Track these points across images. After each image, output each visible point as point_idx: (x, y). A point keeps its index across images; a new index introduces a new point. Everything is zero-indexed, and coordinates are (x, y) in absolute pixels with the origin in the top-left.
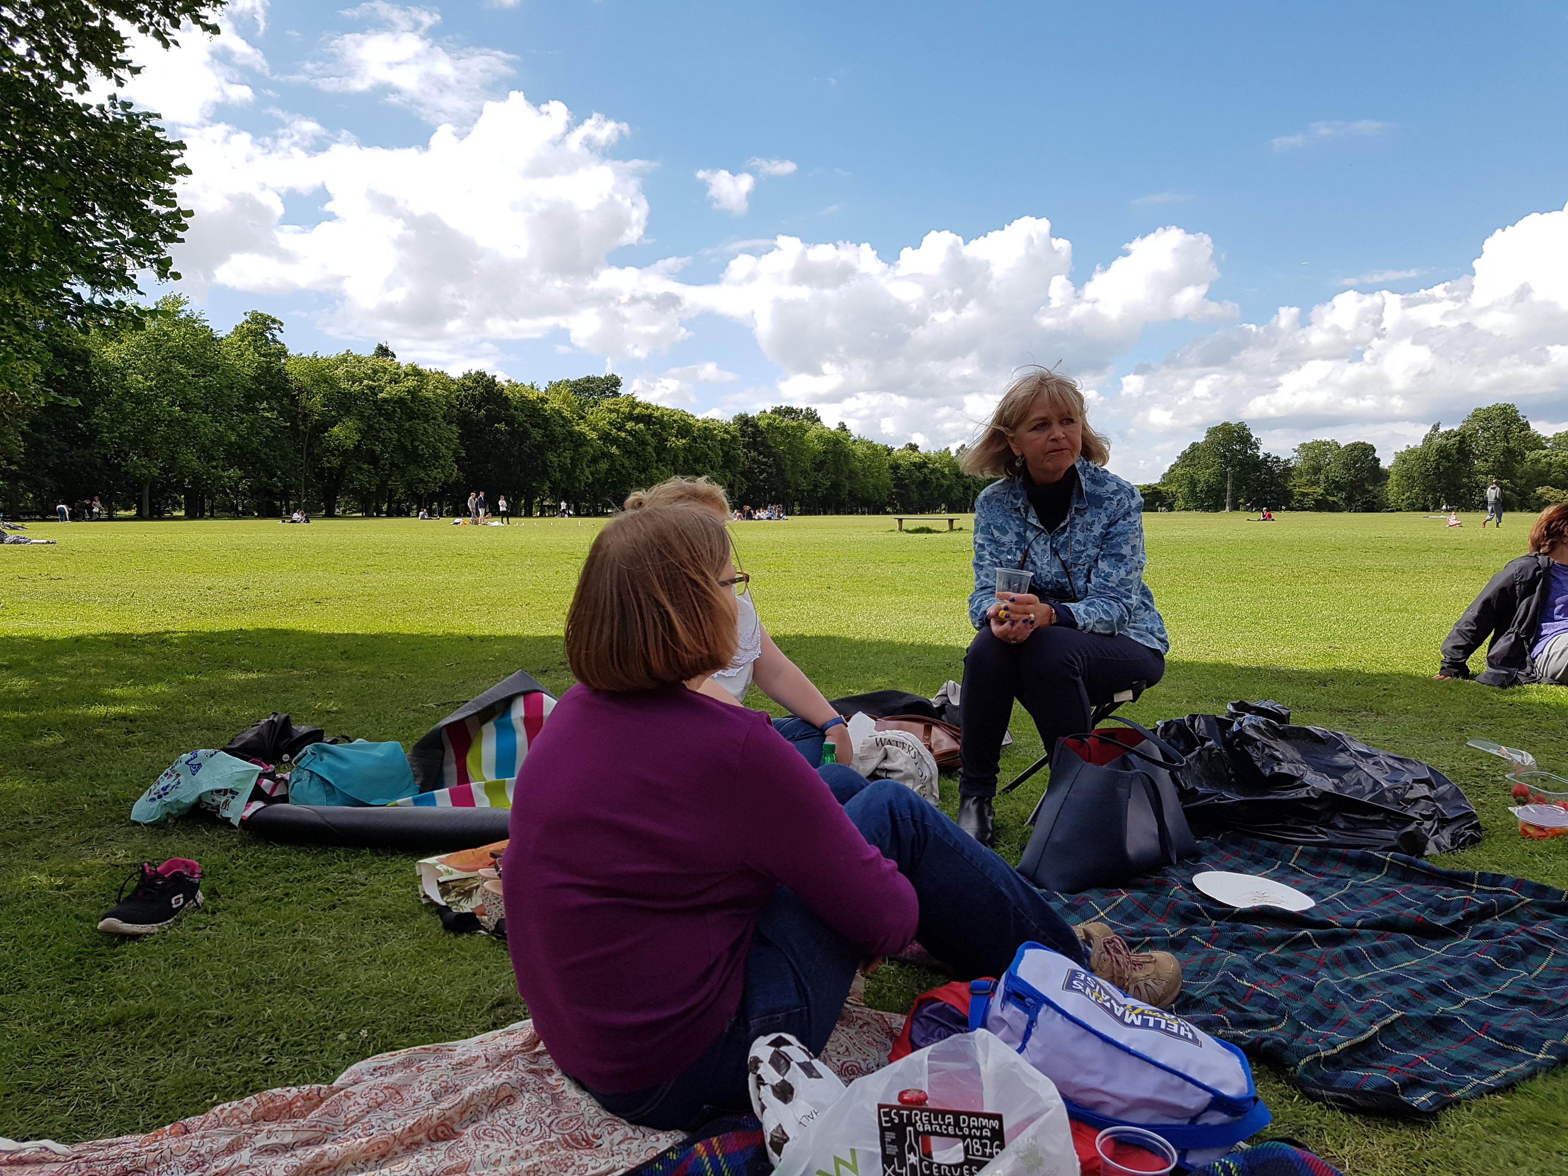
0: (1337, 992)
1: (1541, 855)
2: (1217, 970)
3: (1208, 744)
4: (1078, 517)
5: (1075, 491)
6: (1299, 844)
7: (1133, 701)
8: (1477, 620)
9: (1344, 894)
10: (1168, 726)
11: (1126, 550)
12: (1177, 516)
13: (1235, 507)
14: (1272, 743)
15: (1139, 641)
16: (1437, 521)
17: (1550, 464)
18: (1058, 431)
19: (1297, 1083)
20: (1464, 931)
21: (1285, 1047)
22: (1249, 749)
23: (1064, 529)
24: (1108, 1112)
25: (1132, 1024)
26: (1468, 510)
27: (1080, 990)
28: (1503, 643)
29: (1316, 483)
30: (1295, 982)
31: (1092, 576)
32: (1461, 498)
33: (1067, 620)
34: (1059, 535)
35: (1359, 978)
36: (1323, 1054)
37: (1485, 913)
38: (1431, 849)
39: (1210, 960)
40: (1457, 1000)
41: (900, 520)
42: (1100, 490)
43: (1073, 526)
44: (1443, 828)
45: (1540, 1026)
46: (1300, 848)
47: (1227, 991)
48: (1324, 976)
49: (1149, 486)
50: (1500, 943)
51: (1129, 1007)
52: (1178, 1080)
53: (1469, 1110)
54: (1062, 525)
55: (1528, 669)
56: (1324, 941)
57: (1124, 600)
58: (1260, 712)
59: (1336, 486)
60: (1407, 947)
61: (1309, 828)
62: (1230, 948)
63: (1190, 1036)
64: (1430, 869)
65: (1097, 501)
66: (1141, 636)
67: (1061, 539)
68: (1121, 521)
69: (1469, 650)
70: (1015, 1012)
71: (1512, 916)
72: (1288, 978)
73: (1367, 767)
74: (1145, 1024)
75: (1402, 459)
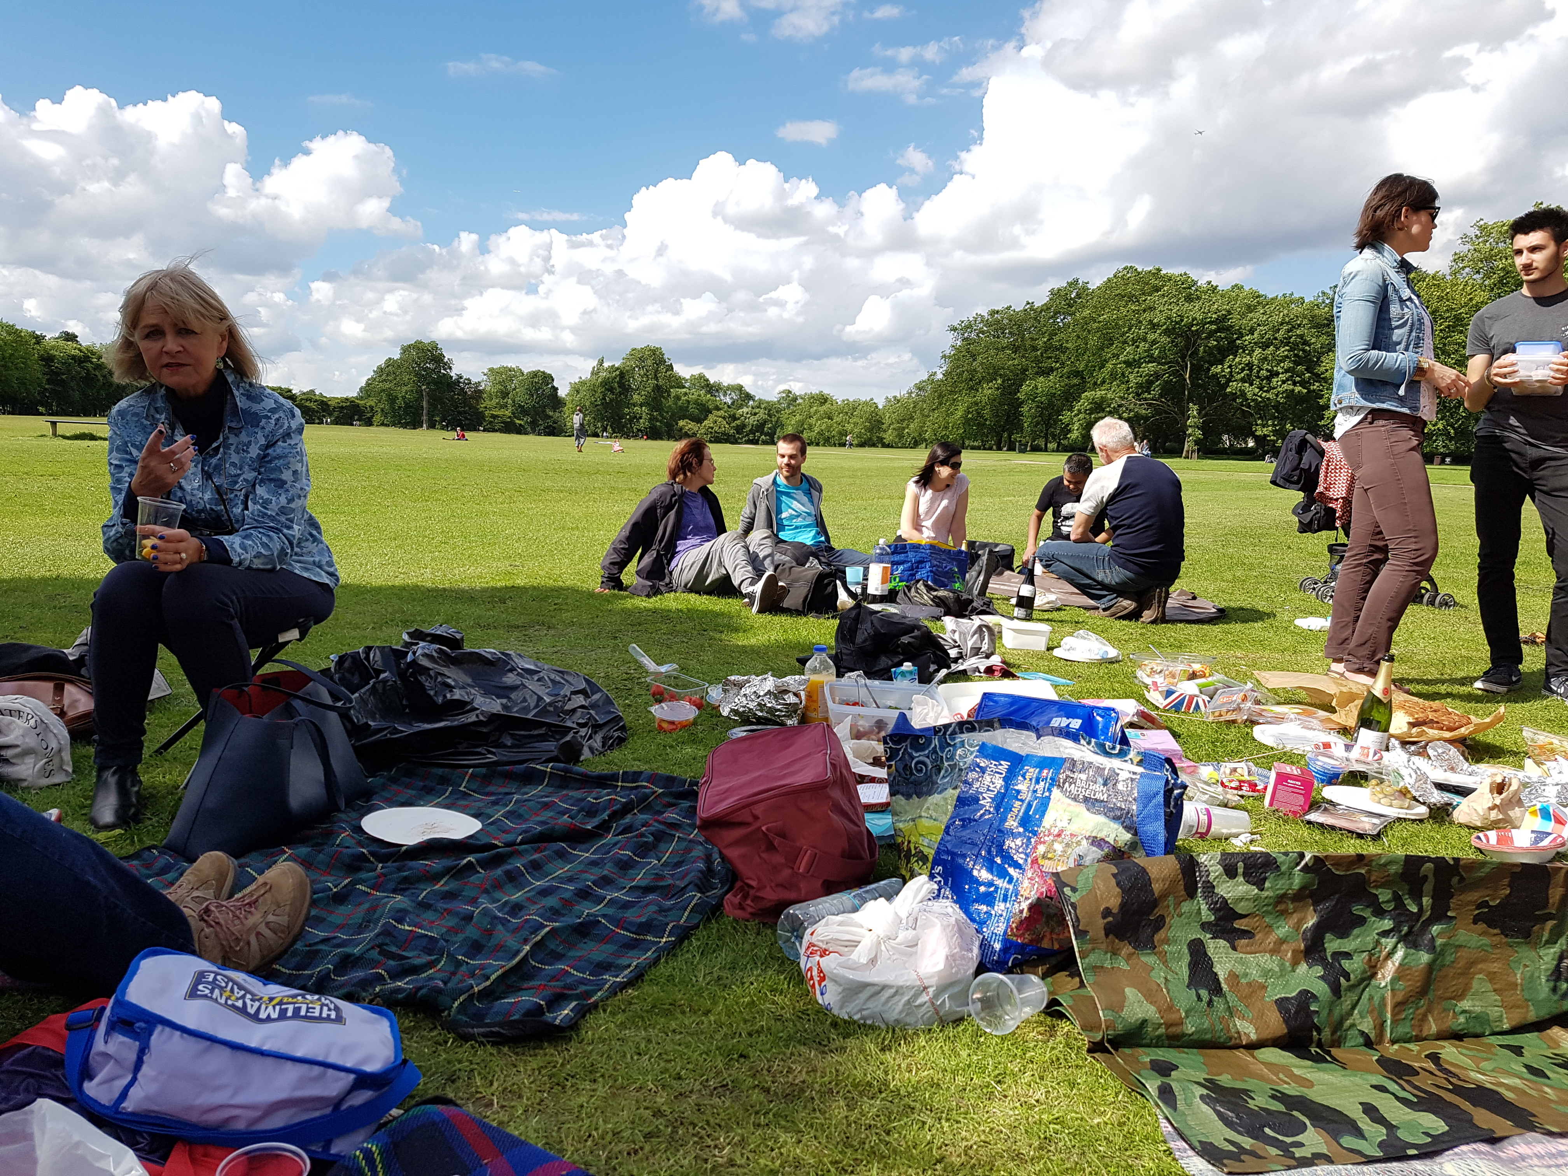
0: (496, 917)
1: (671, 747)
2: (378, 920)
3: (382, 676)
4: (232, 436)
5: (228, 407)
6: (469, 766)
7: (300, 640)
8: (628, 538)
9: (509, 812)
10: (342, 659)
11: (287, 476)
12: (375, 432)
13: (432, 426)
14: (445, 671)
15: (306, 575)
16: (605, 447)
17: (688, 402)
18: (172, 344)
19: (451, 1026)
20: (608, 829)
21: (439, 991)
22: (422, 679)
23: (217, 449)
24: (241, 1126)
25: (269, 1019)
26: (628, 437)
27: (206, 996)
28: (648, 559)
29: (505, 406)
30: (457, 914)
31: (250, 503)
32: (624, 427)
33: (221, 556)
34: (212, 456)
35: (517, 896)
36: (476, 989)
37: (627, 809)
38: (586, 754)
39: (373, 909)
40: (600, 900)
41: (54, 424)
42: (256, 408)
43: (227, 447)
44: (596, 733)
45: (665, 911)
46: (471, 770)
47: (388, 941)
48: (485, 903)
49: (347, 399)
50: (637, 836)
51: (266, 998)
52: (317, 1070)
53: (605, 1011)
54: (215, 445)
55: (667, 580)
56: (486, 864)
57: (285, 531)
58: (436, 639)
59: (522, 410)
60: (561, 855)
61: (479, 750)
62: (394, 891)
63: (333, 1015)
64: (584, 775)
65: (254, 420)
66: (307, 570)
67: (214, 461)
68: (280, 443)
69: (622, 565)
70: (122, 1043)
71: (647, 809)
72: (449, 911)
73: (532, 685)
74: (283, 1016)
75: (576, 389)
